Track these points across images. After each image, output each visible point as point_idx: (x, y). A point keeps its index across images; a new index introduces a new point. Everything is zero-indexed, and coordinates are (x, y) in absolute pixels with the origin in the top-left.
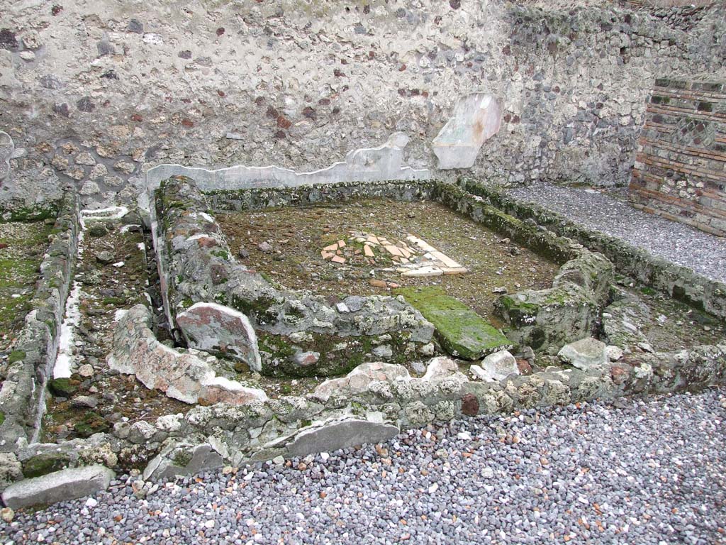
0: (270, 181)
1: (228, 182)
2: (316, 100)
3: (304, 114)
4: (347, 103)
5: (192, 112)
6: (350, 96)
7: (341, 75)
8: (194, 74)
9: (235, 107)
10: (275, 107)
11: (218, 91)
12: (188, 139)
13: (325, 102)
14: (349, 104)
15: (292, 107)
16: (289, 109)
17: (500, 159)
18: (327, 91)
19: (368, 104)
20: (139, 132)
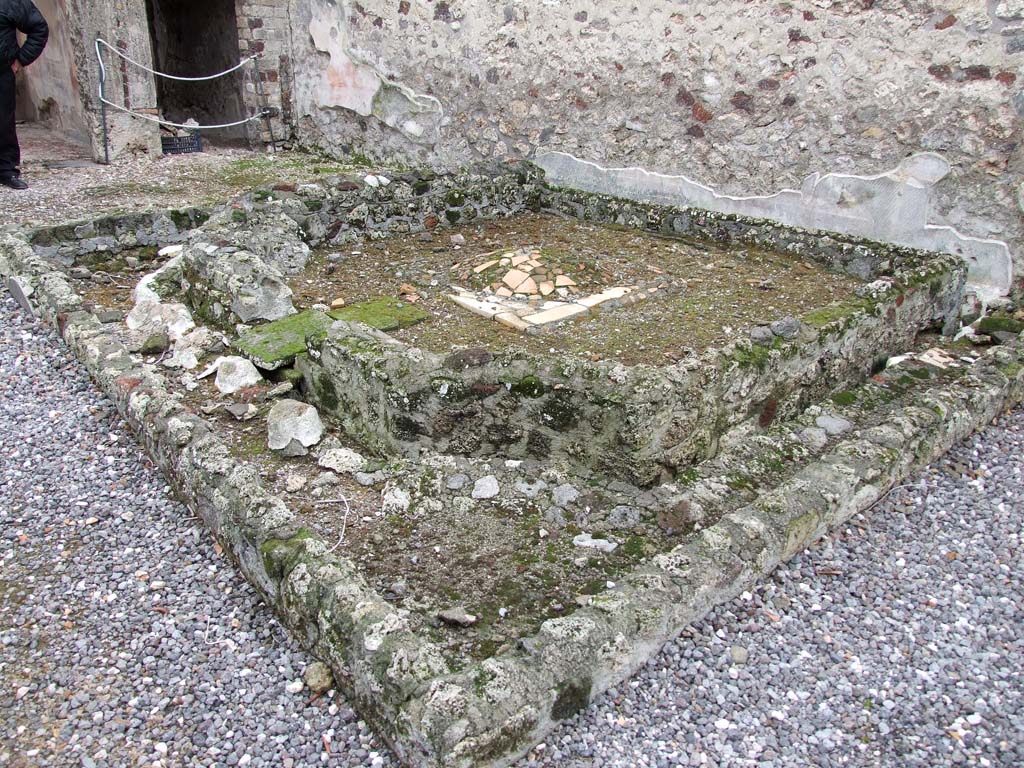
0: (675, 197)
1: (620, 187)
2: (754, 81)
3: (732, 102)
4: (810, 89)
5: (585, 90)
6: (818, 77)
7: (802, 39)
8: (590, 40)
9: (636, 86)
10: (688, 89)
11: (616, 63)
12: (581, 123)
13: (769, 84)
14: (816, 91)
15: (715, 89)
16: (709, 93)
18: (773, 68)
19: (855, 92)
20: (535, 110)
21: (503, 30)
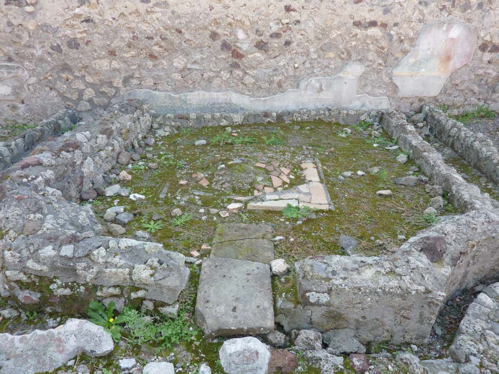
0: (227, 104)
1: (190, 104)
2: (268, 34)
3: (256, 46)
4: (299, 36)
5: (156, 48)
6: (302, 30)
7: (292, 10)
8: (154, 16)
9: (192, 42)
10: (228, 42)
11: (177, 30)
12: (154, 69)
13: (277, 35)
14: (301, 37)
15: (244, 40)
16: (241, 43)
17: (472, 88)
18: (278, 26)
19: (321, 36)
20: (115, 64)
21: (77, 11)
